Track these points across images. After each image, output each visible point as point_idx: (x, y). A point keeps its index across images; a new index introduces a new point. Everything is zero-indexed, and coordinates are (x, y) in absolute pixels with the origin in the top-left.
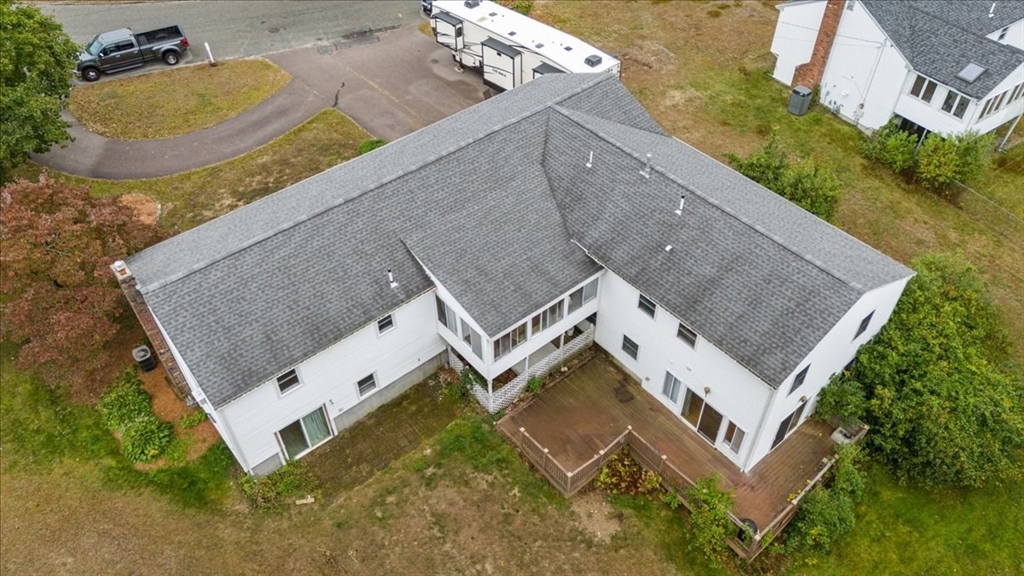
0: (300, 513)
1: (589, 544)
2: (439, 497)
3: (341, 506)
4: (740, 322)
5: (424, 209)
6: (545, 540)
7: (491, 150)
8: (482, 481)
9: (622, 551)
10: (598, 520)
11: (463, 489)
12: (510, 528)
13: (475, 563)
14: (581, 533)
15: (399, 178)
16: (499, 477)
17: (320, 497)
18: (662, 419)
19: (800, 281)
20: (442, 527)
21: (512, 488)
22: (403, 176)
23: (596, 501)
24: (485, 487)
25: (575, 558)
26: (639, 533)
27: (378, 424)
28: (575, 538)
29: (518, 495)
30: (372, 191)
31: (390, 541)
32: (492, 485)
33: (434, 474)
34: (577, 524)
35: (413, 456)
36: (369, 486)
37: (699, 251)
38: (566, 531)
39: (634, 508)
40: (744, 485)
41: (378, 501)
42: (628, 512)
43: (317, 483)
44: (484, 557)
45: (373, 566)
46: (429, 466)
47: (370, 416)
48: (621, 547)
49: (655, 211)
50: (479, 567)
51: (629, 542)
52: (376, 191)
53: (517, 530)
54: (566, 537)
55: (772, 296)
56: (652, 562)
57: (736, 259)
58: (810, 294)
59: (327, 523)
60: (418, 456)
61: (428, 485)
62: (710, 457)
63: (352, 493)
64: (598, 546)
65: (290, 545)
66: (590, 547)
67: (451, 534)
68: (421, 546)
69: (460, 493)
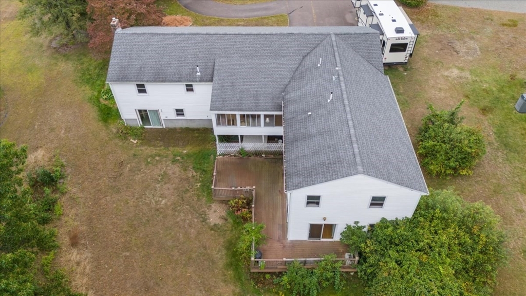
0: (128, 144)
1: (204, 220)
2: (172, 168)
3: (141, 150)
4: (302, 158)
5: (235, 51)
6: (191, 207)
7: (284, 41)
8: (191, 173)
9: (213, 232)
10: (216, 214)
11: (182, 171)
12: (184, 195)
13: (161, 197)
14: (206, 215)
15: (235, 34)
16: (198, 176)
17: (139, 143)
18: (280, 197)
19: (341, 154)
20: (163, 178)
21: (198, 183)
22: (237, 34)
23: (223, 208)
24: (190, 176)
25: (194, 221)
26: (226, 231)
27: (180, 133)
28: (202, 215)
29: (198, 186)
30: (220, 34)
31: (143, 171)
32: (193, 177)
33: (178, 160)
34: (207, 211)
35: (178, 150)
36: (156, 150)
37: (319, 121)
38: (201, 210)
39: (234, 221)
40: (282, 243)
41: (153, 157)
42: (230, 220)
43: (143, 138)
44: (166, 198)
45: (131, 174)
46: (180, 156)
47: (181, 128)
48: (214, 230)
49: (321, 96)
50: (160, 199)
51: (219, 231)
52: (221, 35)
53: (186, 197)
54: (199, 212)
55: (324, 154)
56: (219, 244)
57: (328, 131)
58: (338, 161)
59: (133, 152)
60: (180, 151)
61: (173, 162)
62: (281, 223)
63: (149, 148)
64: (207, 223)
65: (115, 150)
66: (203, 222)
67: (163, 182)
68: (150, 179)
69: (180, 171)
